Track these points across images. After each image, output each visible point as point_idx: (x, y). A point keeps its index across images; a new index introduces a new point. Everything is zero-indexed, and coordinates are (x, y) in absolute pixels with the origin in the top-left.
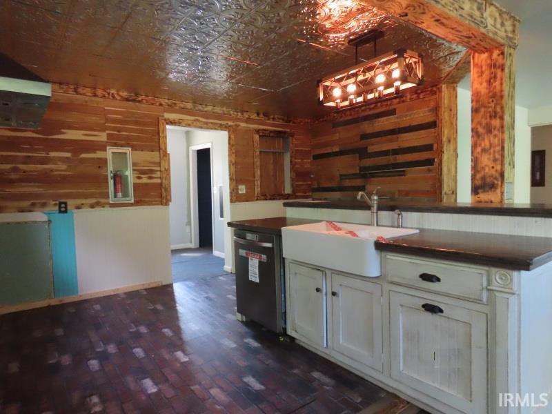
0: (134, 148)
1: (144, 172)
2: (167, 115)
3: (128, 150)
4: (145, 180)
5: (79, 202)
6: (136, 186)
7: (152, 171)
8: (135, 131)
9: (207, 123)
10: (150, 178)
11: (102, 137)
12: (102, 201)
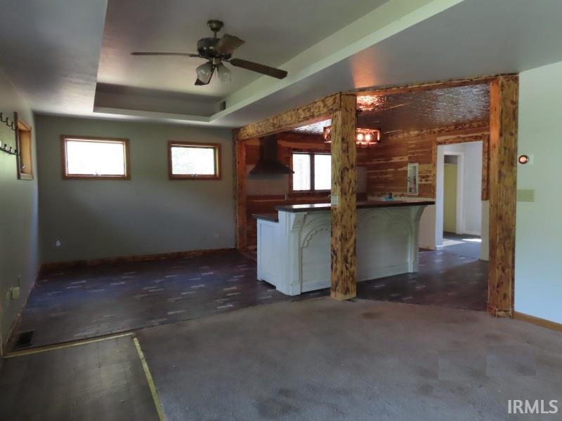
0: (420, 163)
1: (423, 177)
2: (440, 139)
3: (417, 165)
4: (424, 182)
5: (396, 193)
6: (420, 185)
7: (427, 176)
8: (421, 152)
9: (464, 138)
10: (427, 181)
11: (406, 159)
12: (405, 193)
